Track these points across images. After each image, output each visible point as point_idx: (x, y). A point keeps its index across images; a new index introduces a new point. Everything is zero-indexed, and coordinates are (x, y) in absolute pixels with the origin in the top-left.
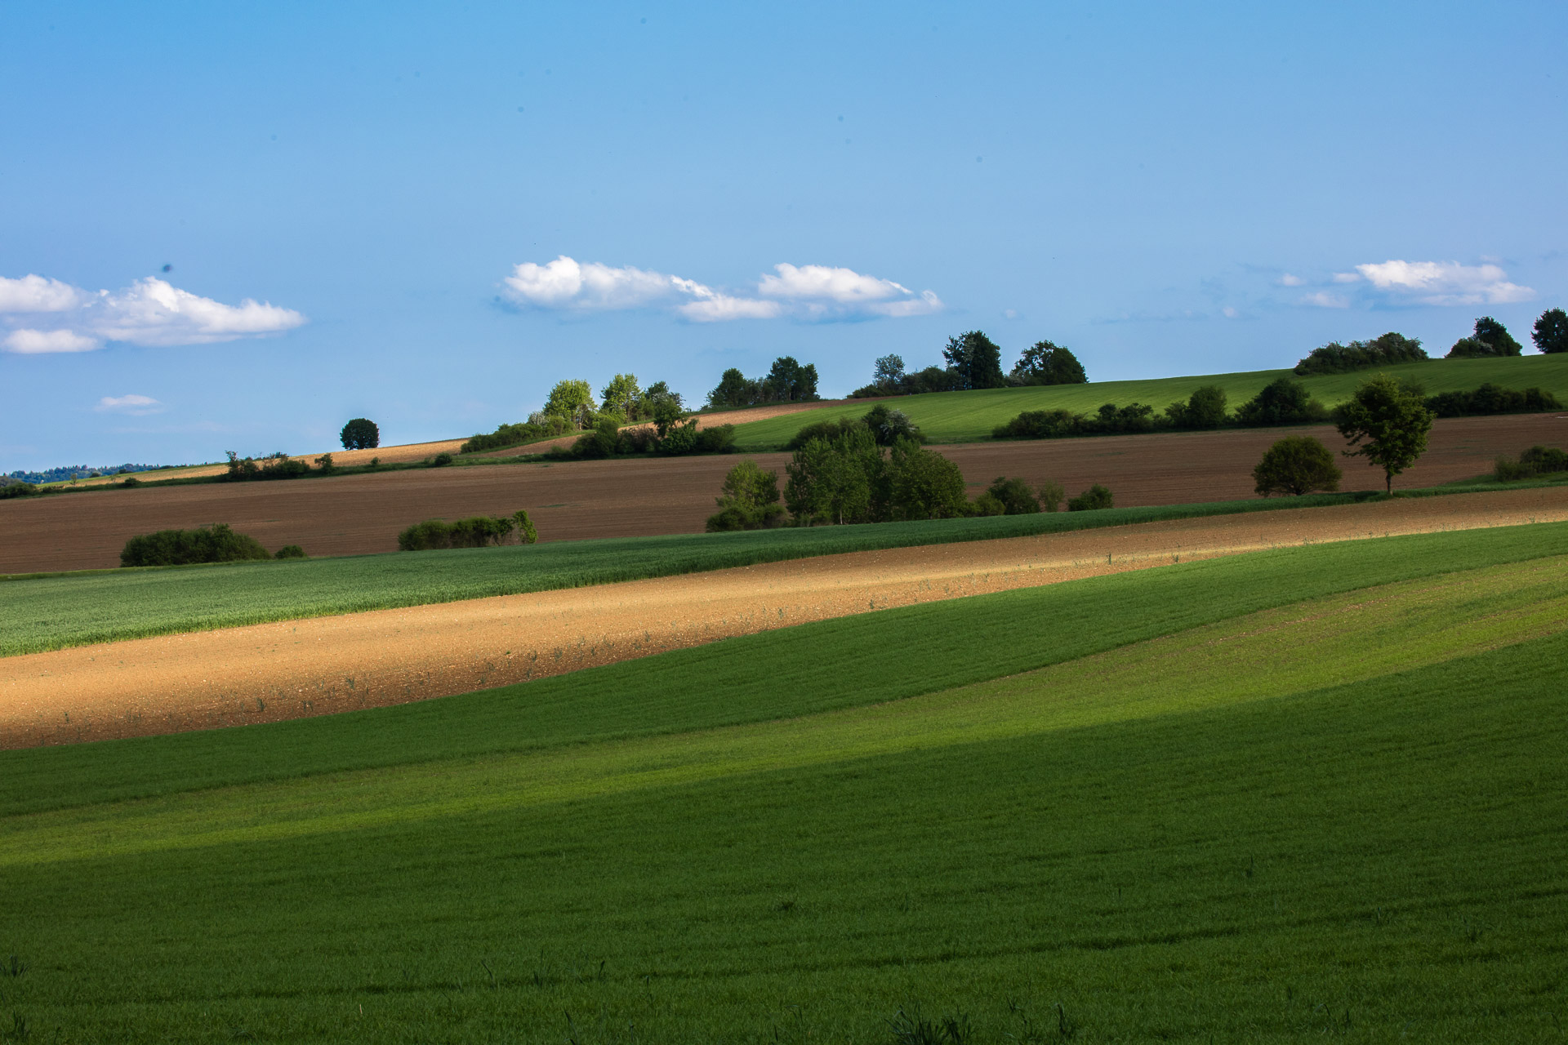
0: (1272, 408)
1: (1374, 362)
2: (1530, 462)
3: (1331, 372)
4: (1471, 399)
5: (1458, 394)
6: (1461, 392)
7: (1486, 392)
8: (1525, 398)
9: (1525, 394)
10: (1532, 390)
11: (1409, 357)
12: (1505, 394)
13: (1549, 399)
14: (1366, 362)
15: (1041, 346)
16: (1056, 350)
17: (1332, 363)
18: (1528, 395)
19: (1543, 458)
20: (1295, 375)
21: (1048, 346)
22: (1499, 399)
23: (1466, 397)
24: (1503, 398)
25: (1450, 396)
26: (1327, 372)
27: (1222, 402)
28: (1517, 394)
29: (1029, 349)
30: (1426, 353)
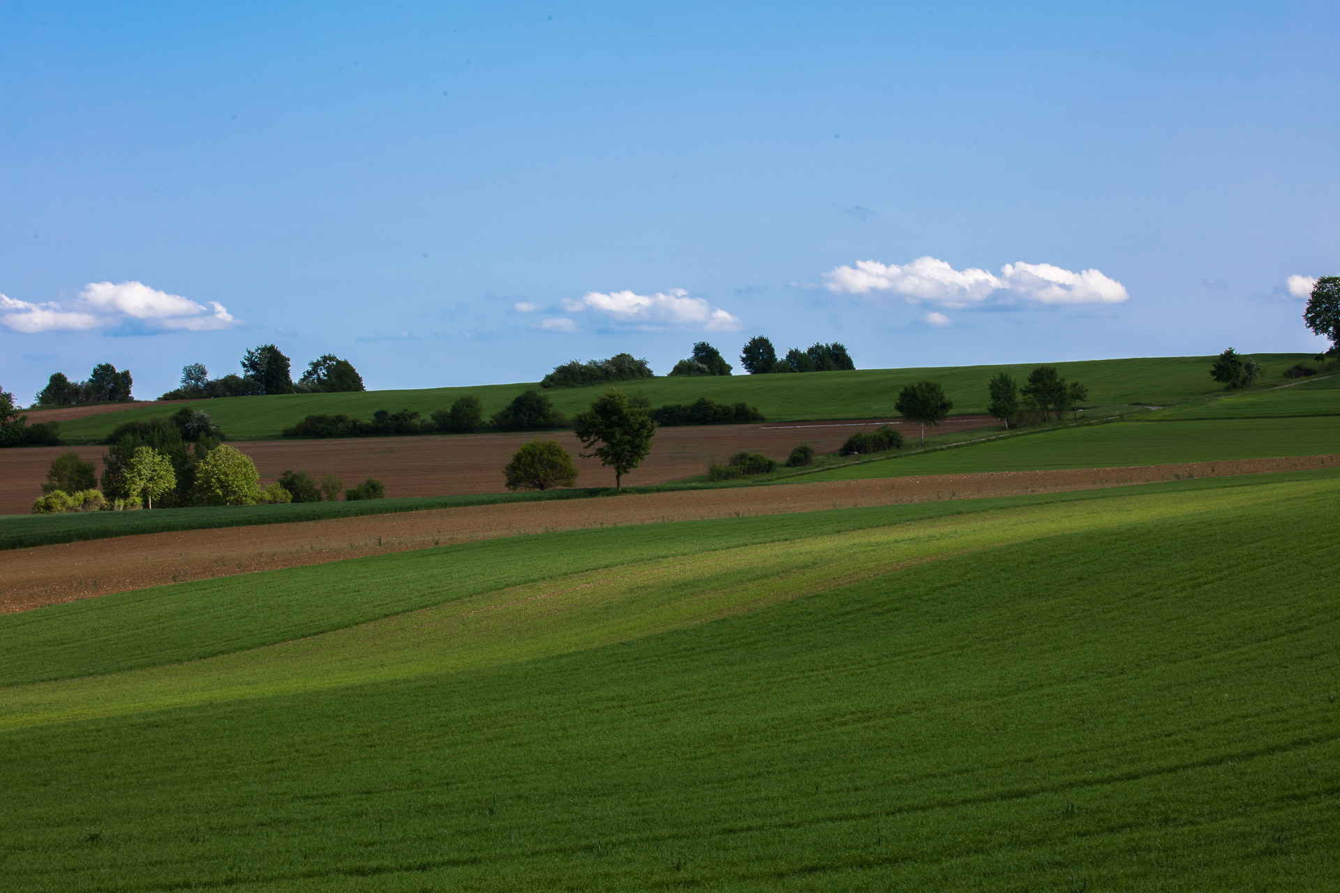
0: (521, 415)
1: (608, 379)
2: (737, 465)
3: (572, 386)
4: (689, 412)
5: (678, 407)
6: (680, 405)
7: (702, 406)
8: (734, 411)
9: (734, 407)
10: (740, 404)
11: (637, 374)
12: (718, 407)
13: (754, 412)
14: (601, 378)
15: (325, 359)
16: (338, 362)
17: (572, 379)
18: (737, 409)
19: (748, 462)
20: (541, 387)
21: (331, 358)
22: (713, 411)
23: (685, 409)
24: (715, 411)
25: (671, 408)
26: (568, 386)
27: (479, 410)
28: (727, 408)
29: (315, 361)
30: (652, 371)
